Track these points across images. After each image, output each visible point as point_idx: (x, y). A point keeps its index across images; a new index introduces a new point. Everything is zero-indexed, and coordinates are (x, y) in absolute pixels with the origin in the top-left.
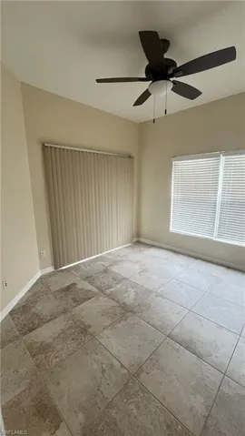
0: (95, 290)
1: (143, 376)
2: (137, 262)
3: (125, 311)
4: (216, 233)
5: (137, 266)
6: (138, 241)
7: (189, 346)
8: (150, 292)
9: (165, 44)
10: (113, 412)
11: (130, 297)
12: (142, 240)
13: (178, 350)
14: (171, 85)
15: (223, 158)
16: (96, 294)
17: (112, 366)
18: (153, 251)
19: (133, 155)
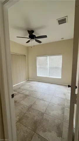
0: (17, 93)
1: (32, 107)
2: (28, 85)
3: (26, 96)
4: (48, 75)
5: (29, 86)
6: (28, 80)
7: (42, 100)
8: (33, 91)
9: (33, 31)
10: (26, 114)
11: (27, 93)
12: (29, 79)
13: (40, 101)
14: (35, 40)
15: (48, 57)
16: (17, 94)
17: (24, 107)
18: (33, 82)
19: (26, 55)
